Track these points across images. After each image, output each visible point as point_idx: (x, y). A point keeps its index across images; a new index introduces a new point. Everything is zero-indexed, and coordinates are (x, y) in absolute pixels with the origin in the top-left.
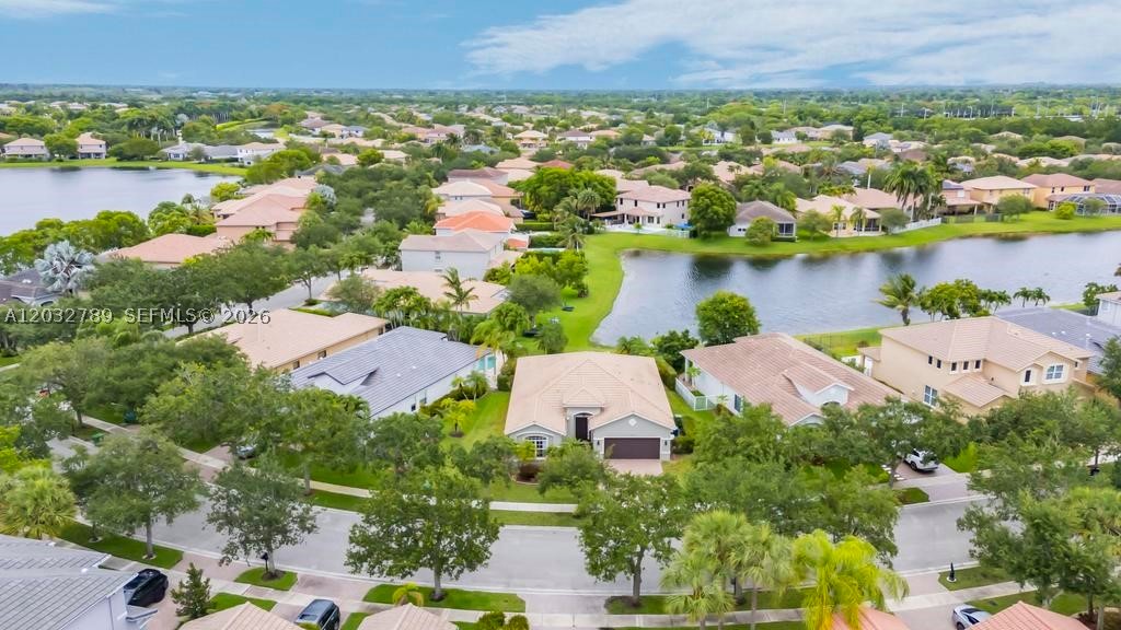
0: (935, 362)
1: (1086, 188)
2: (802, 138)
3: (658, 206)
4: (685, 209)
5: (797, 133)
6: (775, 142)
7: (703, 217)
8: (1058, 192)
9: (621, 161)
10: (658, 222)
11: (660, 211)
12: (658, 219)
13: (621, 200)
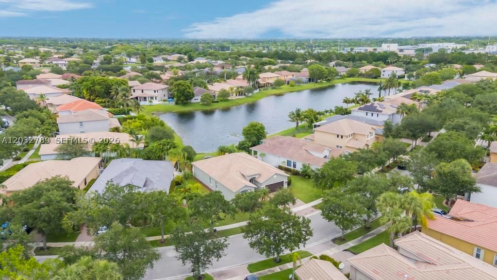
0: (340, 137)
1: (293, 76)
2: (166, 60)
3: (155, 92)
4: (166, 92)
5: (163, 58)
6: (154, 62)
7: (183, 95)
8: (286, 77)
9: (108, 72)
10: (156, 99)
11: (156, 94)
12: (156, 98)
13: (134, 90)
